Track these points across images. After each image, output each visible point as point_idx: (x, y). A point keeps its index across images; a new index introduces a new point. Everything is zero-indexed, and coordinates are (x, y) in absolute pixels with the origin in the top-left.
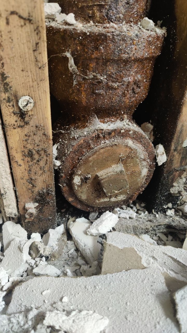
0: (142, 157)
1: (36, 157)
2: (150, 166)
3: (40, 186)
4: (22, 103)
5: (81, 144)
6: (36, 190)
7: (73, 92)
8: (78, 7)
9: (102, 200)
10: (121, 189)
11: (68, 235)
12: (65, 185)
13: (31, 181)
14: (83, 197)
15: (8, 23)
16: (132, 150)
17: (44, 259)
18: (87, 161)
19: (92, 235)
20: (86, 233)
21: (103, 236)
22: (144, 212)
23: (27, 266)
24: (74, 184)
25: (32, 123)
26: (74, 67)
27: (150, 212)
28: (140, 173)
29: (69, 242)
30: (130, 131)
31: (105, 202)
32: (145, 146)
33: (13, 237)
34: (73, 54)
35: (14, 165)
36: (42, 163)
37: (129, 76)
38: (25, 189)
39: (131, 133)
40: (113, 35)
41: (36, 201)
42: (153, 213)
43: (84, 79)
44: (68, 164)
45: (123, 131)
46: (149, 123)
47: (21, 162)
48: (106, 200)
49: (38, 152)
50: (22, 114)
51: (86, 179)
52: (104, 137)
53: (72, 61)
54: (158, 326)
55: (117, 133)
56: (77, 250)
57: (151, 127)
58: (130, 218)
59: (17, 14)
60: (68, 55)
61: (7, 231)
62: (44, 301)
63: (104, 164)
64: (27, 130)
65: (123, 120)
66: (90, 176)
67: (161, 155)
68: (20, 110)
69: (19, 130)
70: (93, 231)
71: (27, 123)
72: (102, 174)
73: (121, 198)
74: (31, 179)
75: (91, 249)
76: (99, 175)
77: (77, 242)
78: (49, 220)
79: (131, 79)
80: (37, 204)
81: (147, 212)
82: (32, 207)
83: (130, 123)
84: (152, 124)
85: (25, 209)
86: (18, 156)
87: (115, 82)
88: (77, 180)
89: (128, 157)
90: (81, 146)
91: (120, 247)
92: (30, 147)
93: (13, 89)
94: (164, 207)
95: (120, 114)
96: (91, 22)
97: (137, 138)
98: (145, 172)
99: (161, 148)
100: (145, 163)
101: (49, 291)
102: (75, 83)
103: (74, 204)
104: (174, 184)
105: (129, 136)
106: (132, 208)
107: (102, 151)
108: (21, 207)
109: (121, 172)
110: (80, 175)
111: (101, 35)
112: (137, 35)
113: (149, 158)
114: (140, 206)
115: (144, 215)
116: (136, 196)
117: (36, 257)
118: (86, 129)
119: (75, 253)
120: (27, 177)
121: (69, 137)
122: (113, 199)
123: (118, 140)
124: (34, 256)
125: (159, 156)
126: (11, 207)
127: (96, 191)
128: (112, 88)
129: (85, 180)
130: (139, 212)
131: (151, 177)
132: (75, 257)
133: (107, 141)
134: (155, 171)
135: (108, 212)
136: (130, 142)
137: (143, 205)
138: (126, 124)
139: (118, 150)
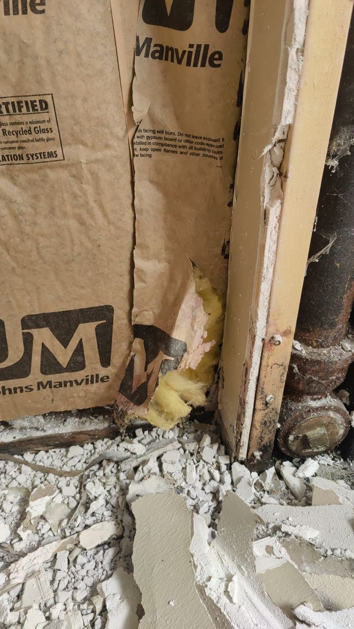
0: (340, 422)
1: (268, 424)
2: (346, 427)
3: (266, 440)
4: (268, 399)
5: (297, 415)
6: (263, 443)
7: (294, 382)
9: (307, 451)
11: (279, 474)
12: (281, 439)
13: (261, 438)
14: (294, 448)
15: (271, 368)
16: (332, 418)
17: (266, 492)
18: (299, 427)
19: (299, 477)
20: (294, 475)
21: (308, 480)
22: (340, 460)
23: (254, 497)
24: (289, 440)
25: (271, 407)
26: (298, 371)
27: (345, 460)
28: (338, 433)
29: (281, 481)
31: (309, 452)
32: (343, 415)
33: (241, 475)
34: (298, 366)
35: (254, 429)
36: (270, 428)
37: (333, 376)
38: (256, 443)
39: (332, 407)
40: (325, 361)
41: (260, 450)
42: (347, 461)
43: (303, 378)
44: (286, 427)
45: (326, 407)
46: (346, 390)
47: (258, 428)
48: (310, 450)
49: (270, 422)
50: (267, 404)
51: (298, 437)
52: (313, 411)
53: (297, 369)
55: (323, 408)
56: (287, 488)
57: (347, 394)
58: (328, 465)
59: (276, 364)
60: (295, 366)
61: (236, 470)
62: (276, 519)
63: (312, 427)
64: (266, 411)
65: (326, 396)
66: (300, 435)
68: (266, 402)
69: (263, 411)
70: (300, 474)
71: (267, 408)
72: (310, 434)
73: (322, 449)
74: (262, 437)
75: (299, 488)
76: (308, 436)
77: (287, 482)
78: (266, 463)
79: (334, 378)
80: (261, 453)
81: (342, 460)
82: (258, 454)
83: (332, 400)
84: (348, 391)
85: (253, 455)
86: (257, 425)
87: (323, 380)
88: (291, 438)
89: (329, 423)
90: (297, 417)
91: (324, 489)
92: (266, 419)
93: (265, 393)
95: (325, 393)
97: (337, 410)
98: (341, 432)
100: (342, 426)
101: (278, 513)
102: (296, 378)
103: (285, 452)
105: (331, 410)
106: (329, 455)
107: (311, 420)
108: (250, 454)
109: (324, 434)
110: (293, 435)
111: (317, 361)
112: (340, 360)
113: (346, 422)
114: (336, 453)
115: (340, 462)
116: (333, 448)
117: (260, 490)
118: (300, 404)
119: (286, 491)
120: (259, 436)
121: (287, 407)
122: (315, 450)
123: (323, 413)
124: (258, 490)
125: (353, 421)
126: (243, 454)
127: (303, 444)
128: (321, 383)
129: (296, 438)
130: (336, 459)
131: (346, 434)
132: (286, 493)
133: (315, 414)
134: (350, 430)
135: (310, 459)
136: (331, 414)
137: (339, 453)
138: (329, 401)
139: (323, 419)
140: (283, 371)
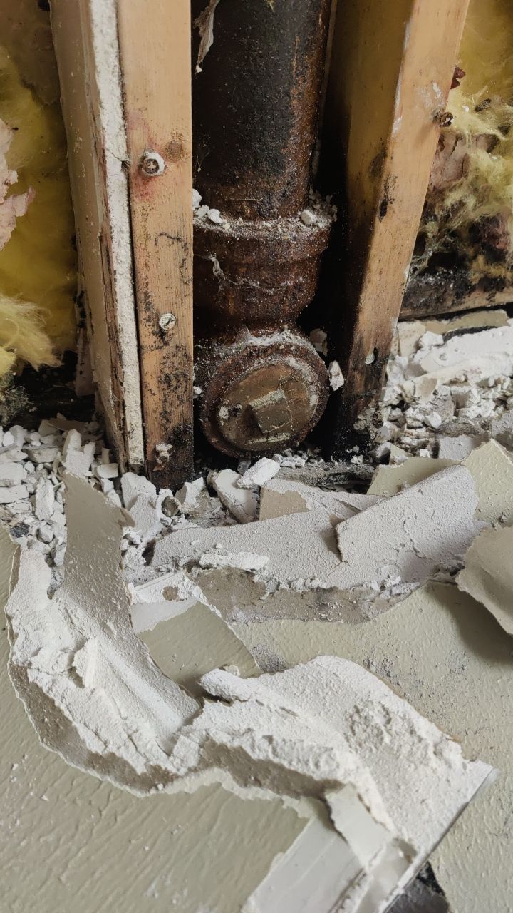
0: (309, 379)
1: (174, 383)
2: (321, 391)
3: (176, 420)
4: (162, 322)
5: (230, 365)
6: (171, 426)
7: (218, 299)
8: (223, 200)
9: (257, 441)
10: (282, 423)
11: (211, 490)
12: (207, 419)
13: (166, 415)
14: (232, 436)
15: (156, 244)
16: (295, 370)
17: (183, 516)
18: (236, 387)
19: (244, 488)
20: (236, 486)
21: (259, 490)
22: (319, 461)
23: (161, 526)
24: (219, 418)
25: (171, 343)
26: (220, 271)
27: (327, 460)
28: (308, 402)
29: (213, 498)
30: (291, 346)
31: (260, 443)
32: (314, 365)
33: (138, 493)
34: (218, 258)
35: (147, 394)
36: (180, 391)
37: (288, 279)
38: (157, 425)
39: (293, 348)
40: (267, 240)
41: (168, 441)
42: (331, 461)
43: (232, 285)
44: (211, 392)
45: (282, 347)
46: (321, 329)
47: (155, 390)
48: (262, 440)
49: (177, 377)
50: (162, 334)
51: (236, 410)
52: (258, 355)
53: (218, 266)
54: (320, 559)
55: (275, 349)
56: (225, 508)
57: (323, 335)
58: (297, 467)
59: (166, 234)
60: (214, 259)
61: (129, 485)
62: (195, 551)
63: (258, 390)
64: (165, 351)
65: (283, 330)
66: (240, 406)
67: (336, 376)
68: (161, 329)
69: (157, 351)
70: (246, 481)
71: (166, 344)
72: (256, 403)
73: (283, 437)
74: (166, 412)
75: (244, 505)
76: (253, 405)
77: (224, 497)
78: (184, 468)
79: (290, 283)
80: (171, 446)
81: (322, 461)
82: (164, 449)
83: (292, 336)
84: (324, 331)
85: (156, 453)
86: (152, 383)
87: (271, 288)
88: (223, 412)
89: (290, 380)
90: (228, 368)
91: (281, 492)
92: (167, 371)
93: (155, 307)
94: (348, 451)
95: (279, 323)
96: (240, 219)
97: (301, 354)
98: (314, 400)
99: (335, 367)
100: (313, 388)
101: (198, 541)
102: (220, 289)
103: (218, 447)
104: (359, 417)
105: (291, 353)
106: (301, 455)
107: (256, 373)
108: (149, 450)
109: (282, 400)
110: (227, 406)
111: (252, 240)
112: (294, 238)
113: (320, 380)
114: (313, 452)
115: (319, 464)
116: (304, 435)
117: (172, 515)
118: (235, 345)
119: (222, 512)
120: (160, 410)
121: (212, 355)
122: (272, 439)
123: (276, 359)
124: (169, 513)
125: (333, 378)
126: (137, 450)
127: (248, 427)
128: (267, 295)
129: (233, 412)
130: (311, 460)
131: (324, 407)
132: (223, 517)
133: (262, 361)
134: (329, 399)
135: (265, 458)
136: (292, 361)
137: (317, 451)
138: (287, 337)
139: (276, 372)
140: (182, 254)
